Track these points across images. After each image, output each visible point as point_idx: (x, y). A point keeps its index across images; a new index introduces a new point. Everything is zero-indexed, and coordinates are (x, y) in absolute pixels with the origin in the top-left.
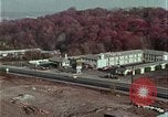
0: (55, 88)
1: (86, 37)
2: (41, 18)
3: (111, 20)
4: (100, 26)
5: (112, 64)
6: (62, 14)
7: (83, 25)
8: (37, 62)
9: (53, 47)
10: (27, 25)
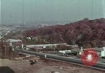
0: (75, 68)
8: (64, 52)
9: (74, 42)
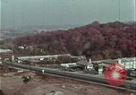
0: (81, 86)
1: (107, 45)
2: (72, 30)
3: (127, 31)
4: (118, 36)
5: (127, 67)
6: (89, 27)
7: (104, 35)
8: (67, 65)
10: (60, 35)
